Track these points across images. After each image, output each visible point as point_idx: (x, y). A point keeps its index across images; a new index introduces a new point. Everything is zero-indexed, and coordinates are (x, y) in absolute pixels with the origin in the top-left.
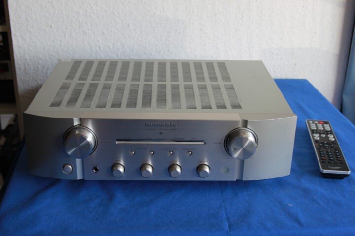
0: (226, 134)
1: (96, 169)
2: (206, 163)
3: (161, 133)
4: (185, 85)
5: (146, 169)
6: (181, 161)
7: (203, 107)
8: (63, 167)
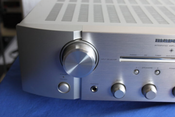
1: (95, 89)
8: (59, 86)
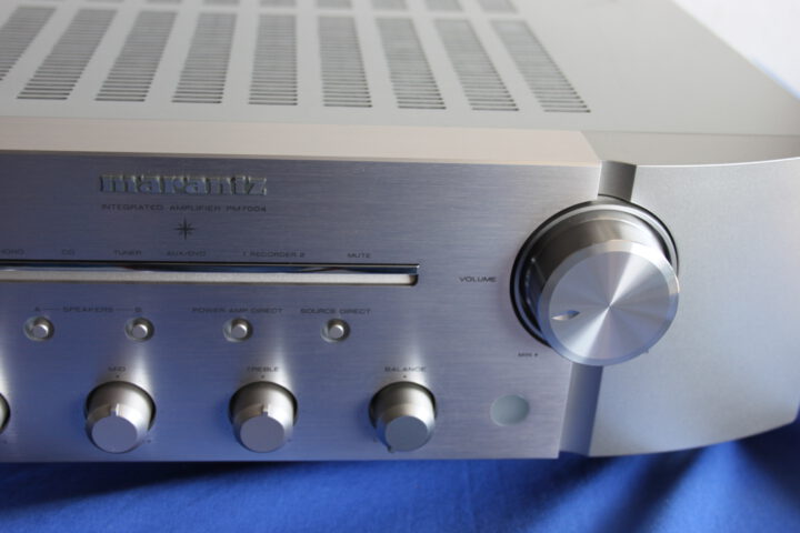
0: (524, 234)
2: (417, 377)
3: (185, 229)
4: (322, 20)
5: (110, 412)
6: (296, 372)
7: (404, 103)
